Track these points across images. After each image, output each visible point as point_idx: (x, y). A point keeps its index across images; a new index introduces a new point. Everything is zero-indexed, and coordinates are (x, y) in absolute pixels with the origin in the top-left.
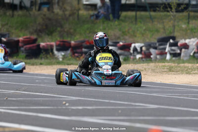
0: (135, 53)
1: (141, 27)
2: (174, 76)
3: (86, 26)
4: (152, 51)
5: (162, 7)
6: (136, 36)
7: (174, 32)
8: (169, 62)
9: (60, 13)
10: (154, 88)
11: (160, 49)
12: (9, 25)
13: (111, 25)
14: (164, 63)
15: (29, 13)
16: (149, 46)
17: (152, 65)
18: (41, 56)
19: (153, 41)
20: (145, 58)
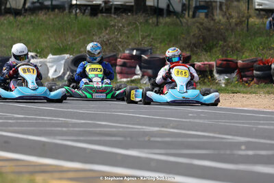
3: (258, 39)
9: (223, 20)
12: (152, 37)
15: (181, 21)
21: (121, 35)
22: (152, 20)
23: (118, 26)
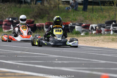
0: (92, 30)
1: (95, 15)
2: (115, 44)
3: (63, 14)
4: (102, 29)
5: (108, 3)
6: (93, 20)
7: (115, 18)
8: (112, 36)
9: (48, 6)
10: (103, 51)
11: (107, 28)
12: (18, 12)
13: (78, 14)
14: (109, 36)
16: (100, 26)
17: (102, 37)
18: (36, 31)
19: (102, 23)
20: (98, 33)
21: (4, 12)
22: (18, 5)
23: (3, 8)
